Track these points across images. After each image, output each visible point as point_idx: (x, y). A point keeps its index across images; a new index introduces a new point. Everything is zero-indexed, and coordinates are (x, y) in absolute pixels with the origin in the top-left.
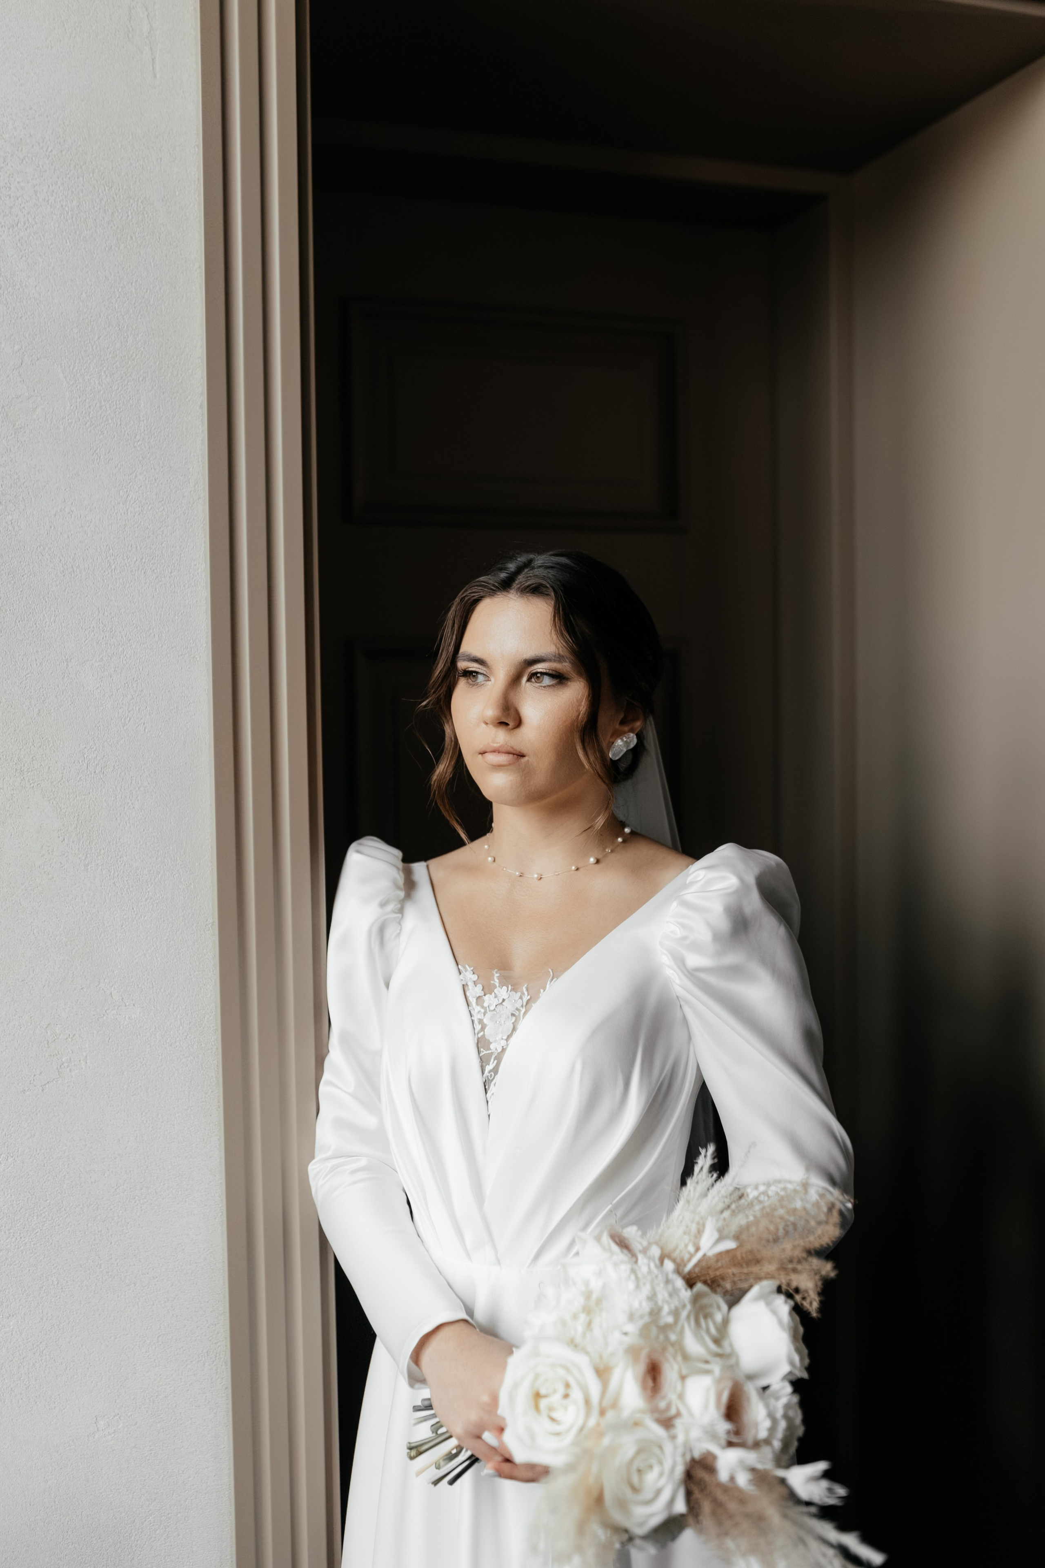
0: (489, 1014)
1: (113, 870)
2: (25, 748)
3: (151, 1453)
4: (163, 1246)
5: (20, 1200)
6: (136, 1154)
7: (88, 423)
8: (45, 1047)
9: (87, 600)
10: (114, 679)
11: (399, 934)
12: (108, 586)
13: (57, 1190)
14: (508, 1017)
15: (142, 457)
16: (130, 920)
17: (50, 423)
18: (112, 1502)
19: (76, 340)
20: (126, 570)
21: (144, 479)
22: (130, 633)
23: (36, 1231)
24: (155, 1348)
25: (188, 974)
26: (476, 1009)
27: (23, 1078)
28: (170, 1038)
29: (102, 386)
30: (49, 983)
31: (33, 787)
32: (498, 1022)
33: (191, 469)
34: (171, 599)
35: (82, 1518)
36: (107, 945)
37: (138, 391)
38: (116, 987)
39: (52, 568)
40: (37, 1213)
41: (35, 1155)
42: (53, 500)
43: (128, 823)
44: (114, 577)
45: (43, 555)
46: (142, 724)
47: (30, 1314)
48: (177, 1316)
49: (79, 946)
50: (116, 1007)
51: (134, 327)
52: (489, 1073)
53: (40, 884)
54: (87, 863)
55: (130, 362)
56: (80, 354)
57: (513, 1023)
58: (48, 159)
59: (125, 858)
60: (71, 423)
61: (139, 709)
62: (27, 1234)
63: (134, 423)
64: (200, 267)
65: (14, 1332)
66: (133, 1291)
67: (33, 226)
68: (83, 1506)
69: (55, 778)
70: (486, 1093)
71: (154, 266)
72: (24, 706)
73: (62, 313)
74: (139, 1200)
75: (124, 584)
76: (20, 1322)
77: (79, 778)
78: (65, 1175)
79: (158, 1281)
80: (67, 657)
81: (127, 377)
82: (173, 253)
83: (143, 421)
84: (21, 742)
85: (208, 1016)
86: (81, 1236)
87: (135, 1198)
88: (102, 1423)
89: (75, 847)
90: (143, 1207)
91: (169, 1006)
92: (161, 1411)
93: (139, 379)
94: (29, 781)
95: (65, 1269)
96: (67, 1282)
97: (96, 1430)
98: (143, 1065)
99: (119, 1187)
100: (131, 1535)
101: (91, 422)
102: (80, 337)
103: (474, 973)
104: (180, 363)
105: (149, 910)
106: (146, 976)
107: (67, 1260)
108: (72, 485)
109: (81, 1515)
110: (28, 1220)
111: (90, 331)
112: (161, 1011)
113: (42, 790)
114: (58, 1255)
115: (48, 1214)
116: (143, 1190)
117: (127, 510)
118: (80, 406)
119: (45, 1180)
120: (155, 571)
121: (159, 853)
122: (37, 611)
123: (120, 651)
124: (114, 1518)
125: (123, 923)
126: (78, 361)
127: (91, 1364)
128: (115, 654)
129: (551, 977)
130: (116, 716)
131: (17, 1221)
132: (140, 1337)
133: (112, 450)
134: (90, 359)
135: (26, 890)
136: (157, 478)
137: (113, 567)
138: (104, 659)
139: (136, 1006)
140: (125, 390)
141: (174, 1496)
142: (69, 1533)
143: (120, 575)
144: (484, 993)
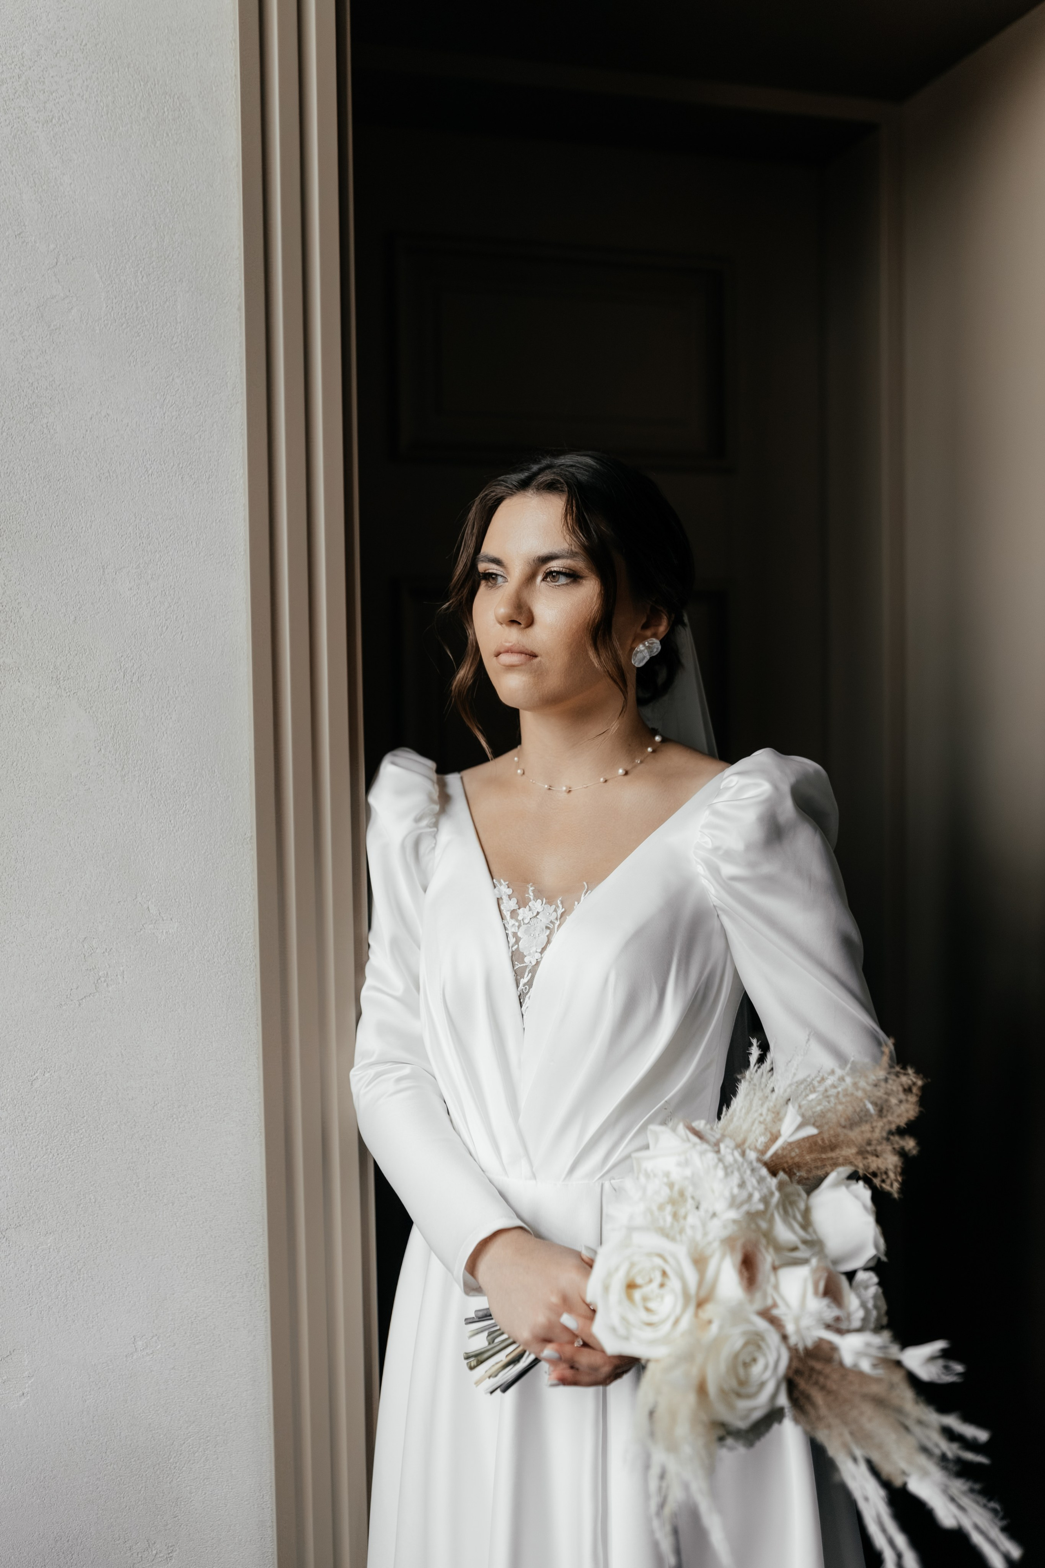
0: (523, 928)
1: (150, 781)
2: (61, 656)
3: (189, 1375)
4: (201, 1166)
5: (57, 1116)
6: (173, 1072)
7: (124, 325)
8: (82, 961)
9: (123, 506)
10: (151, 586)
11: (434, 848)
12: (145, 491)
13: (95, 1107)
14: (543, 930)
15: (179, 360)
16: (167, 833)
17: (85, 324)
18: (150, 1424)
19: (112, 240)
20: (163, 476)
21: (181, 382)
22: (167, 539)
23: (73, 1148)
24: (194, 1269)
25: (226, 889)
26: (511, 922)
27: (60, 992)
28: (208, 954)
29: (138, 286)
30: (86, 896)
31: (69, 695)
32: (532, 935)
33: (229, 373)
34: (209, 505)
35: (120, 1438)
36: (144, 858)
37: (175, 292)
38: (153, 900)
39: (88, 472)
40: (74, 1129)
41: (72, 1071)
42: (89, 403)
43: (165, 733)
44: (150, 482)
45: (78, 459)
46: (180, 633)
47: (67, 1232)
48: (215, 1237)
49: (115, 859)
50: (154, 922)
51: (171, 226)
52: (524, 986)
53: (76, 795)
54: (123, 774)
55: (166, 263)
56: (116, 254)
57: (548, 936)
58: (82, 53)
59: (162, 769)
60: (107, 324)
61: (177, 617)
62: (65, 1151)
63: (171, 324)
64: (237, 166)
65: (51, 1250)
66: (171, 1211)
67: (67, 122)
68: (122, 1426)
69: (92, 687)
70: (521, 1007)
71: (191, 164)
72: (60, 613)
73: (97, 212)
74: (177, 1118)
75: (161, 490)
76: (57, 1240)
77: (115, 687)
78: (102, 1092)
79: (196, 1201)
80: (103, 564)
81: (164, 278)
82: (210, 151)
83: (180, 323)
84: (57, 650)
85: (246, 932)
86: (118, 1153)
87: (172, 1117)
88: (140, 1343)
89: (112, 757)
90: (181, 1126)
91: (207, 921)
92: (199, 1333)
93: (175, 279)
94: (65, 690)
95: (102, 1187)
96: (104, 1200)
97: (135, 1350)
98: (181, 981)
99: (157, 1104)
100: (170, 1457)
101: (128, 323)
102: (116, 236)
103: (508, 887)
104: (217, 265)
105: (186, 823)
106: (183, 890)
107: (104, 1178)
108: (108, 388)
109: (120, 1435)
110: (65, 1136)
111: (125, 230)
112: (199, 926)
113: (78, 699)
114: (95, 1173)
115: (86, 1131)
116: (180, 1108)
117: (164, 414)
118: (116, 307)
119: (82, 1096)
120: (193, 476)
121: (197, 765)
122: (72, 516)
123: (157, 557)
124: (152, 1439)
125: (160, 836)
126: (113, 261)
127: (129, 1284)
128: (152, 561)
129: (586, 890)
130: (153, 624)
131: (54, 1137)
132: (178, 1257)
133: (148, 353)
134: (126, 259)
135: (62, 801)
136: (195, 382)
137: (150, 472)
138: (141, 566)
139: (174, 921)
140: (162, 291)
141: (213, 1418)
142: (108, 1453)
143: (157, 480)
144: (519, 906)
